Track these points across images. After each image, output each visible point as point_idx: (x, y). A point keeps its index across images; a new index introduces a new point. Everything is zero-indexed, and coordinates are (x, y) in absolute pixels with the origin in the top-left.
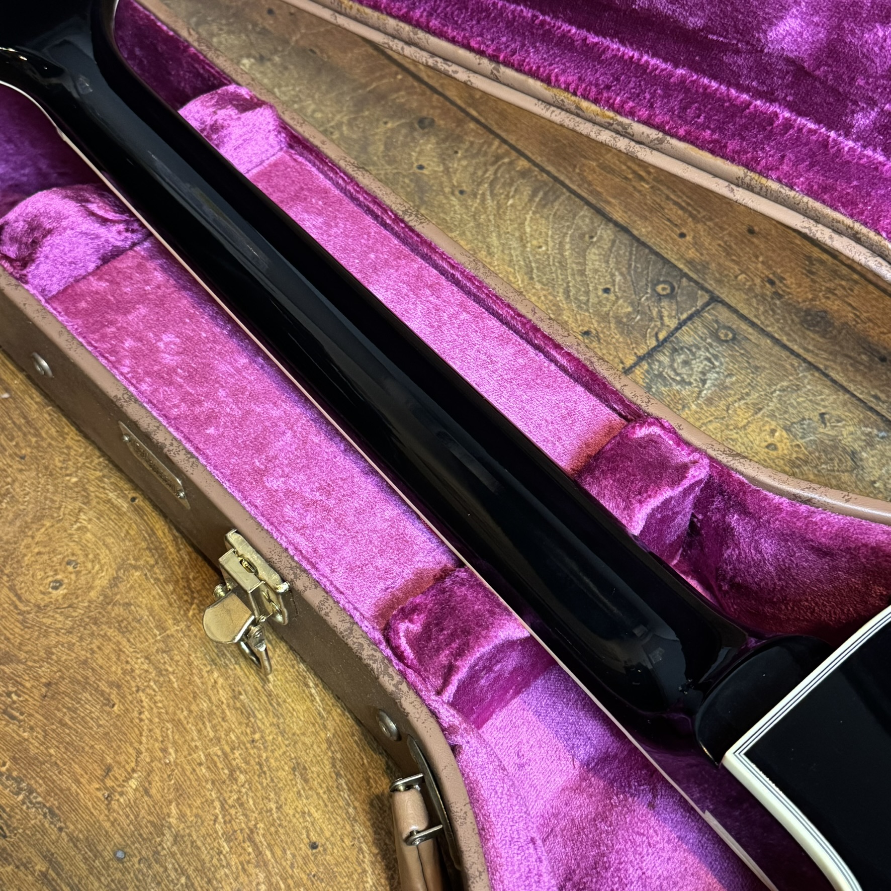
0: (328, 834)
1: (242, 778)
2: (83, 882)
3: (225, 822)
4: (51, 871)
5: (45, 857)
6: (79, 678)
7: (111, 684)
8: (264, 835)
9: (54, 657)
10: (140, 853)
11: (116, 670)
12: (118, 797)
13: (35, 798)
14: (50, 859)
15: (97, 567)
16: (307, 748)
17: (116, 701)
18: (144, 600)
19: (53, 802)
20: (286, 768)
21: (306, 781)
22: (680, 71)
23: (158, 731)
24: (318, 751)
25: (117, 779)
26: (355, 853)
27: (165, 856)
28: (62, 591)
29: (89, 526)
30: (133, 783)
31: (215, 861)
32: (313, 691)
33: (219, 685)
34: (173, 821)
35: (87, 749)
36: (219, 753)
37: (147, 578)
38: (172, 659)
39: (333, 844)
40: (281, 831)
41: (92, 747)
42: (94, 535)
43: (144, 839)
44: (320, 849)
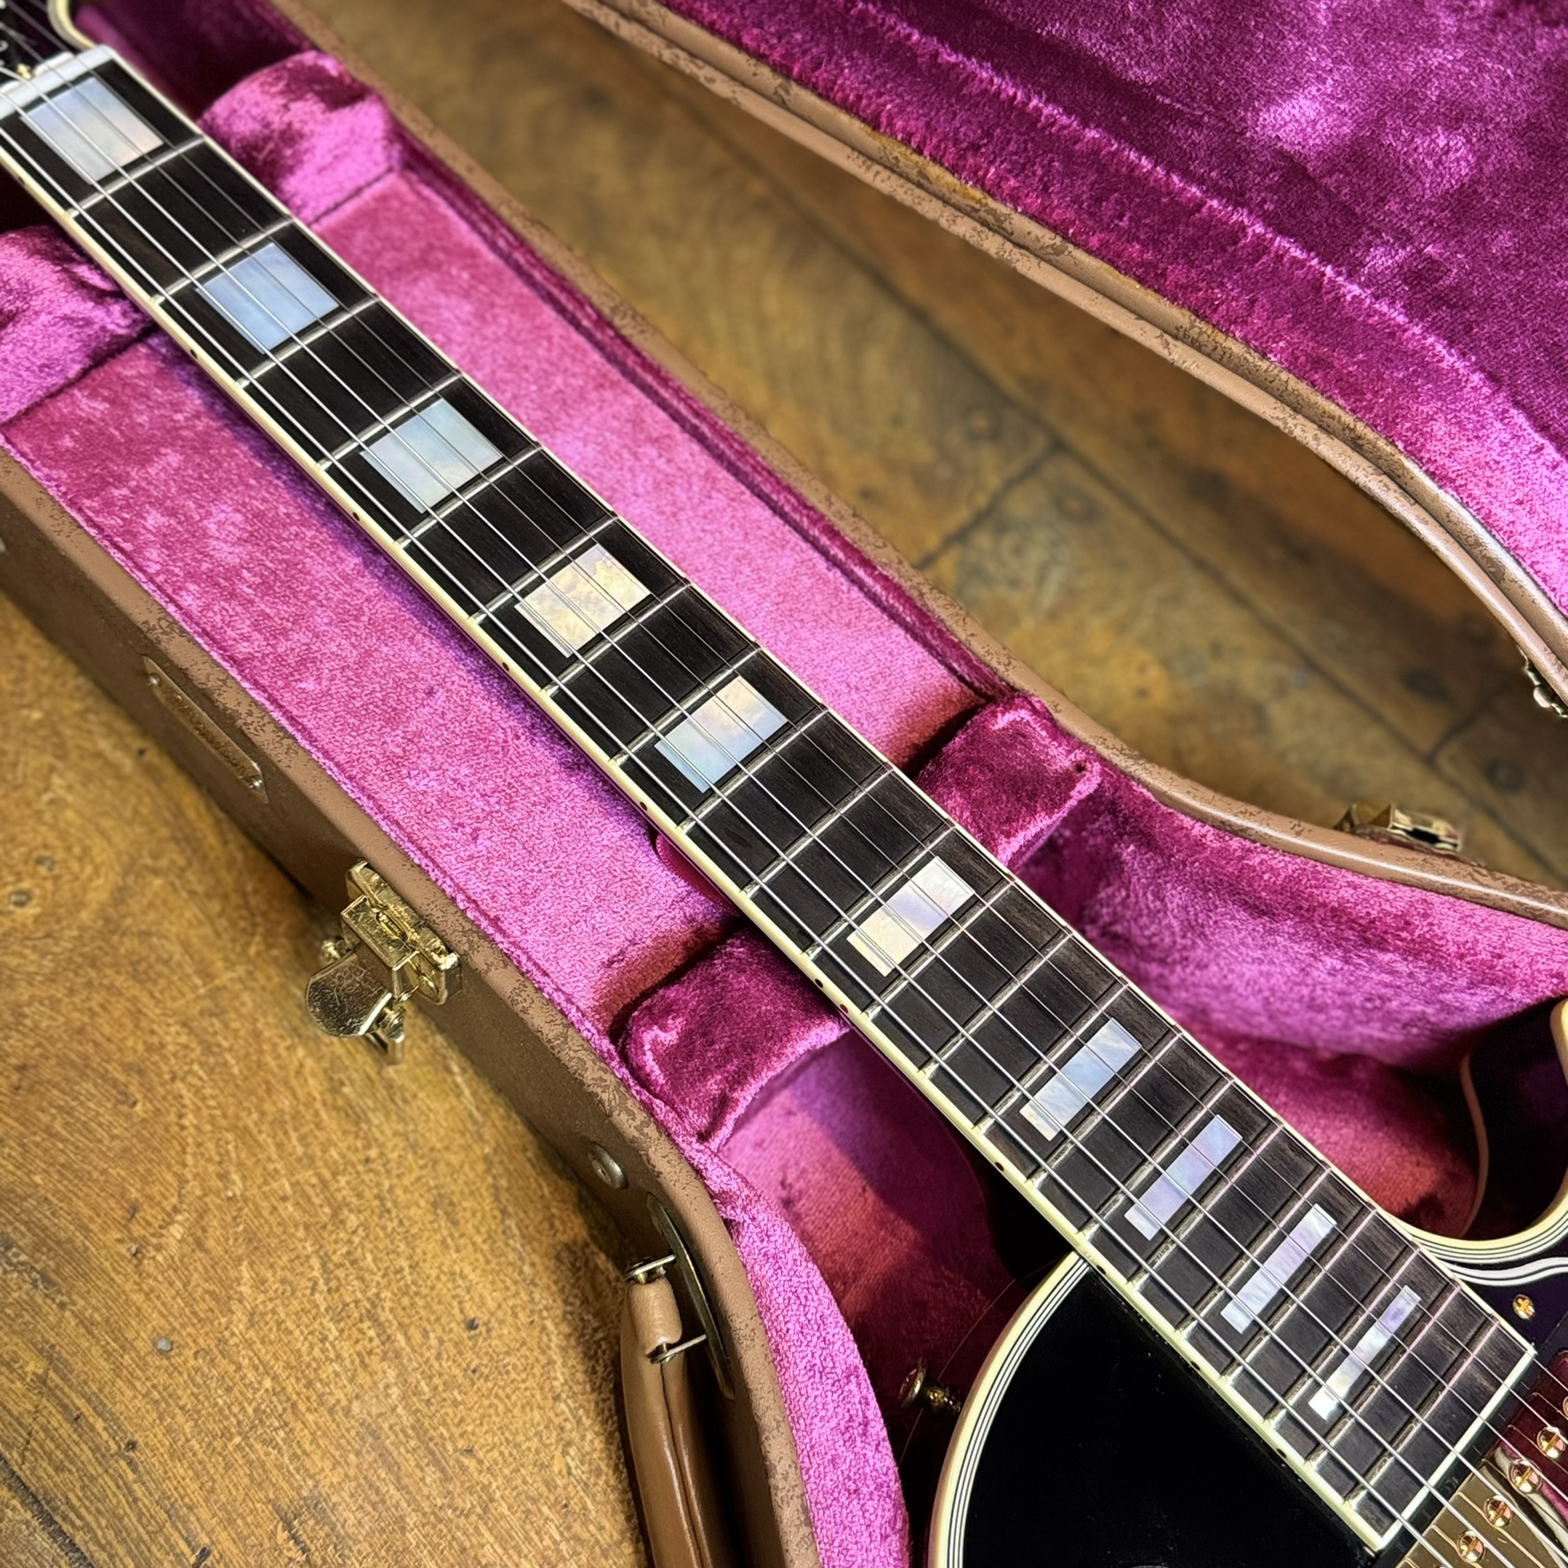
0: (491, 1305)
1: (353, 1221)
2: (107, 1390)
3: (329, 1291)
4: (51, 1373)
5: (41, 1351)
6: (74, 1057)
7: (128, 1068)
8: (392, 1310)
9: (28, 1022)
10: (195, 1342)
11: (134, 1044)
12: (153, 1253)
13: (16, 1255)
14: (49, 1355)
15: (89, 870)
16: (454, 1171)
17: (139, 1096)
18: (172, 927)
19: (45, 1261)
20: (422, 1203)
21: (455, 1223)
22: (1092, 134)
23: (211, 1145)
24: (472, 1175)
25: (149, 1224)
26: (536, 1332)
27: (237, 1345)
28: (31, 910)
29: (70, 798)
30: (176, 1231)
31: (316, 1352)
32: (459, 1079)
33: (307, 1071)
34: (246, 1290)
35: (95, 1175)
36: (314, 1180)
37: (175, 890)
38: (227, 1027)
39: (502, 1322)
40: (420, 1302)
41: (104, 1172)
42: (79, 813)
43: (200, 1320)
44: (483, 1329)
